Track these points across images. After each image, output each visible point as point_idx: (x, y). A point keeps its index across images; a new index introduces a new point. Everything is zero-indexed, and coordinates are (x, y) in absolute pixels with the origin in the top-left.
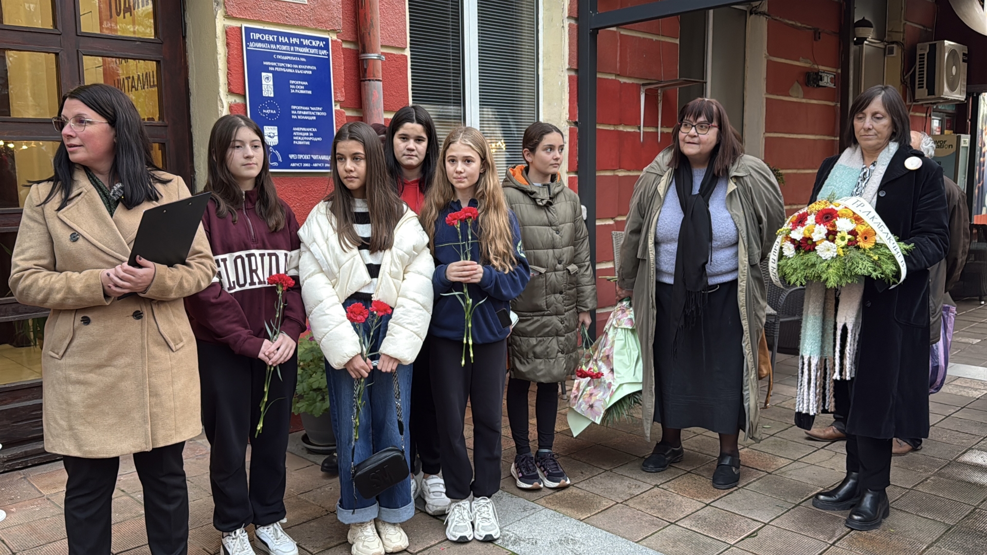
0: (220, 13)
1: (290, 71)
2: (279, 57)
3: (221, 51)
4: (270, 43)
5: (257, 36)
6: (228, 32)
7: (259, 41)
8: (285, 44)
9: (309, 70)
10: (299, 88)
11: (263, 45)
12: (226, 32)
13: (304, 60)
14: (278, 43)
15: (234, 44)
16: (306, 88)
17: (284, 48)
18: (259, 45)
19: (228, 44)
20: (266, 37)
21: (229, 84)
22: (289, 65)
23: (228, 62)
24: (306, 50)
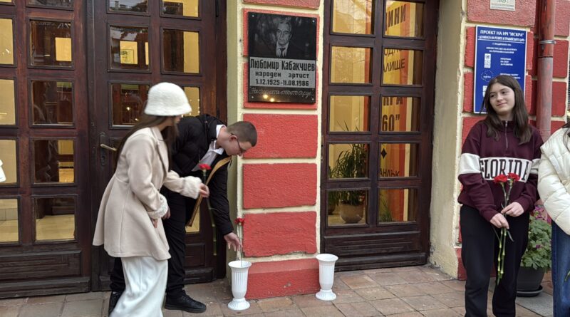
0: (464, 19)
1: (501, 52)
2: (496, 44)
3: (463, 41)
4: (491, 35)
5: (484, 32)
6: (467, 30)
7: (485, 35)
8: (500, 36)
9: (512, 51)
10: (506, 62)
11: (487, 37)
12: (467, 31)
13: (509, 45)
14: (496, 35)
15: (471, 37)
16: (510, 62)
17: (499, 38)
18: (485, 37)
19: (467, 38)
20: (489, 32)
21: (465, 61)
22: (501, 49)
23: (466, 48)
24: (512, 39)
